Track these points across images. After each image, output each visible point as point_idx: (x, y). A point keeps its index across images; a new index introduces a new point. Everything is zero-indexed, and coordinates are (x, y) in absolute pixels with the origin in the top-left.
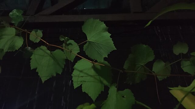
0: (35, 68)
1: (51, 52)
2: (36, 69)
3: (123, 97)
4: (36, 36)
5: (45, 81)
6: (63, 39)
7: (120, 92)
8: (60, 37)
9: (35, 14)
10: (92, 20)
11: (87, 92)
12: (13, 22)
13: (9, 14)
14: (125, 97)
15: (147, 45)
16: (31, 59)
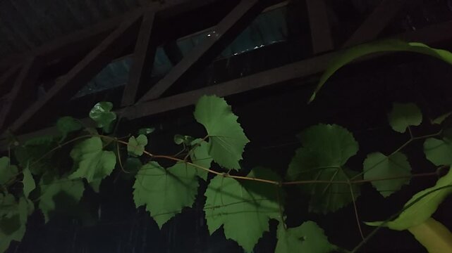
0: (143, 204)
1: (168, 169)
2: (145, 207)
3: (301, 239)
4: (138, 144)
5: (163, 225)
6: (182, 141)
7: (293, 230)
8: (175, 139)
9: (135, 102)
10: (205, 97)
11: (234, 238)
12: (101, 126)
13: (90, 114)
14: (305, 238)
15: (334, 125)
16: (134, 189)
